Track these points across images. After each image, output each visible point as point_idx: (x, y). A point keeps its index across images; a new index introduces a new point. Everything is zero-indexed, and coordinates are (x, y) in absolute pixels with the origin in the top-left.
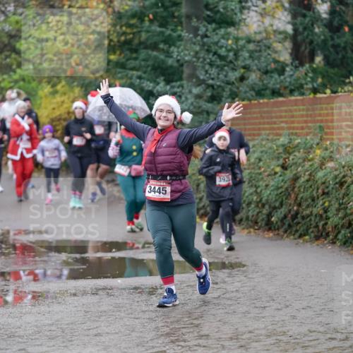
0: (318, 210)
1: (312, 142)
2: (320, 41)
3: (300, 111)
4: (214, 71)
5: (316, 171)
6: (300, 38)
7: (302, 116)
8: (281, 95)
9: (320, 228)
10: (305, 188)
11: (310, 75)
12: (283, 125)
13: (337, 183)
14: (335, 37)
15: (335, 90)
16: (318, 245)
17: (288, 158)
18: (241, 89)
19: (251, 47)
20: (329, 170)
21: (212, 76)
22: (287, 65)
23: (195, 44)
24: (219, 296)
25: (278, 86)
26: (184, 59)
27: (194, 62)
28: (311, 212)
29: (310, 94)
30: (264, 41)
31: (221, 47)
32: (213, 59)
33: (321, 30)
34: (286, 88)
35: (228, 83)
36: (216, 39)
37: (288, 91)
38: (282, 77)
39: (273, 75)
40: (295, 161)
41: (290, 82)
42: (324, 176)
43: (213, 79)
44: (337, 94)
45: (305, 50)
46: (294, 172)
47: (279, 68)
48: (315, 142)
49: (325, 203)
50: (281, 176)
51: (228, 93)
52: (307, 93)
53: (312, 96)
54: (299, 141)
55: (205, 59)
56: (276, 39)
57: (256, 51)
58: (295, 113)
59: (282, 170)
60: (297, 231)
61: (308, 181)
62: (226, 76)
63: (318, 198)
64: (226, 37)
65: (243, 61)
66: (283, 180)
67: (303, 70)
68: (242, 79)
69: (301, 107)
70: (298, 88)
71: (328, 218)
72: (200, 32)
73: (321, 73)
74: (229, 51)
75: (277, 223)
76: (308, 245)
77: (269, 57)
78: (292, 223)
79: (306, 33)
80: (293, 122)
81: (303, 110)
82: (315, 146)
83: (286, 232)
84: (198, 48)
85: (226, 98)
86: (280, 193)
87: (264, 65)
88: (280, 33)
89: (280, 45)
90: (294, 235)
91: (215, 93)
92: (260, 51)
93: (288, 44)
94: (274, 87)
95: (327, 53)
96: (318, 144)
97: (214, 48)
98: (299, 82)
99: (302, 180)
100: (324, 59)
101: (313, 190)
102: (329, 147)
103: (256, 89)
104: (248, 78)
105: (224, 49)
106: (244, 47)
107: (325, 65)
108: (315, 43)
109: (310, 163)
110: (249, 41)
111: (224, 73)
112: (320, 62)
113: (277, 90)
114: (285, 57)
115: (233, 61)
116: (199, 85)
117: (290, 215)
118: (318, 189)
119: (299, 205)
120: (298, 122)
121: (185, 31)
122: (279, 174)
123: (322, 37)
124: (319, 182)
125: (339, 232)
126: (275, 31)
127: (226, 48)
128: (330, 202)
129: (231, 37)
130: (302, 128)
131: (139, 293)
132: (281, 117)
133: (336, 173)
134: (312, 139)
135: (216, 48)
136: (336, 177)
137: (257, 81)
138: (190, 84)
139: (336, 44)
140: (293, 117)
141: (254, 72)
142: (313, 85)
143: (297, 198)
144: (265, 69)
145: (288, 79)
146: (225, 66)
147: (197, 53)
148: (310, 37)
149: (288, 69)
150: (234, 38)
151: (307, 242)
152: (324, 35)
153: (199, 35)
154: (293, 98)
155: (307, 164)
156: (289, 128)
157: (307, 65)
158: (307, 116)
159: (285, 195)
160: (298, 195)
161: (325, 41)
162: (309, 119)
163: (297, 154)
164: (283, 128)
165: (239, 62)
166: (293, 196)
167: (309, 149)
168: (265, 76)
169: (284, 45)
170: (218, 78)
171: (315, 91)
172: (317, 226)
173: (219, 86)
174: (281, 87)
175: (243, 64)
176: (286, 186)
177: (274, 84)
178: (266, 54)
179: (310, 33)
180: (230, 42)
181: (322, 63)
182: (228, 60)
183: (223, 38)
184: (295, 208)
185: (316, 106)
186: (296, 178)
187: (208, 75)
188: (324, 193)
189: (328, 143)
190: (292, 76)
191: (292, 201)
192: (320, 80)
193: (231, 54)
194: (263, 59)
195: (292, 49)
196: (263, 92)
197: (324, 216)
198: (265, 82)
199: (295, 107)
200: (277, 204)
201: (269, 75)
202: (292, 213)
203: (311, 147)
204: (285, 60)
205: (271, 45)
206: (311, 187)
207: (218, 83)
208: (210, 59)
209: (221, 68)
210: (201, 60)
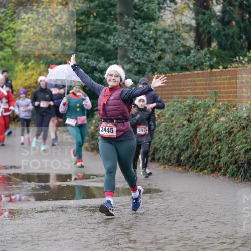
0: (213, 151)
1: (209, 103)
2: (215, 31)
3: (200, 81)
4: (139, 53)
5: (212, 124)
6: (201, 29)
7: (202, 85)
8: (187, 70)
9: (215, 164)
10: (204, 136)
11: (208, 56)
12: (188, 91)
13: (227, 132)
14: (226, 29)
15: (226, 66)
16: (213, 176)
17: (193, 115)
18: (159, 65)
19: (166, 35)
20: (221, 123)
21: (138, 57)
22: (192, 49)
23: (126, 34)
24: (143, 213)
25: (185, 63)
26: (118, 44)
27: (125, 46)
28: (209, 153)
29: (208, 69)
30: (176, 32)
31: (145, 36)
32: (139, 44)
33: (216, 23)
34: (191, 65)
35: (150, 61)
36: (141, 30)
37: (192, 67)
38: (188, 57)
39: (181, 55)
40: (197, 117)
41: (194, 61)
42: (218, 128)
43: (139, 58)
44: (227, 69)
45: (205, 38)
46: (197, 125)
47: (186, 50)
48: (212, 104)
49: (218, 146)
50: (187, 127)
51: (150, 68)
52: (206, 68)
53: (209, 70)
54: (200, 102)
55: (133, 45)
56: (184, 30)
57: (170, 39)
58: (197, 83)
59: (188, 123)
60: (198, 166)
61: (206, 131)
62: (148, 56)
63: (214, 143)
64: (148, 28)
65: (161, 46)
66: (188, 131)
67: (203, 52)
68: (160, 58)
69: (202, 79)
70: (199, 65)
71: (220, 157)
72: (130, 25)
73: (216, 54)
74: (150, 38)
75: (184, 160)
76: (207, 176)
77: (179, 42)
78: (195, 161)
79: (205, 26)
80: (196, 89)
81: (203, 80)
82: (211, 106)
83: (191, 167)
84: (128, 37)
85: (149, 72)
86: (187, 140)
87: (175, 48)
88: (187, 26)
89: (187, 34)
90: (196, 169)
91: (140, 68)
92: (173, 38)
93: (193, 34)
94: (182, 64)
95: (220, 40)
96: (213, 105)
97: (140, 37)
98: (200, 60)
99: (203, 130)
100: (218, 44)
101: (210, 137)
102: (222, 106)
103: (170, 66)
104: (164, 58)
105: (147, 37)
106: (161, 35)
107: (219, 49)
108: (212, 33)
109: (208, 118)
110: (165, 32)
111: (147, 54)
112: (215, 47)
113: (184, 67)
114: (190, 43)
115: (154, 46)
116: (129, 63)
117: (193, 156)
118: (214, 137)
119: (200, 148)
120: (200, 89)
121: (119, 25)
122: (186, 126)
123: (217, 29)
124: (215, 132)
125: (229, 167)
126: (183, 24)
127: (148, 36)
128: (222, 146)
129: (152, 29)
130: (203, 93)
131: (86, 210)
132: (187, 85)
133: (227, 125)
134: (210, 101)
135: (142, 36)
136: (226, 128)
137: (170, 60)
138: (123, 62)
139: (227, 33)
140: (196, 85)
141: (169, 53)
142: (210, 63)
143: (198, 143)
144: (176, 51)
145: (192, 59)
146: (147, 49)
147: (127, 40)
148: (208, 29)
149: (192, 51)
150: (154, 29)
151: (206, 174)
152: (218, 28)
153: (129, 27)
154: (196, 72)
155: (206, 119)
156: (194, 93)
157: (206, 49)
158: (206, 85)
159: (190, 141)
160: (199, 140)
161: (219, 32)
162: (207, 87)
163: (198, 111)
164: (188, 94)
165: (158, 47)
166: (196, 141)
167: (207, 108)
168: (176, 56)
169: (189, 35)
170: (143, 58)
171: (212, 67)
172: (213, 163)
173: (143, 64)
174: (187, 64)
175: (160, 48)
176: (191, 134)
177: (182, 62)
178: (177, 41)
179: (208, 26)
180: (151, 32)
181: (217, 47)
182: (150, 45)
183: (146, 29)
184: (197, 150)
185: (212, 78)
186: (198, 129)
187: (135, 56)
188: (218, 140)
189: (221, 104)
190: (195, 56)
191: (195, 145)
192: (215, 59)
193: (152, 41)
194: (174, 44)
195: (196, 38)
196: (174, 68)
197: (218, 156)
198: (176, 60)
199: (198, 79)
200: (185, 147)
201: (178, 55)
202: (195, 153)
203: (209, 107)
204: (191, 45)
205: (180, 34)
206: (209, 135)
207: (143, 62)
208: (137, 44)
209: (145, 51)
210: (131, 45)
